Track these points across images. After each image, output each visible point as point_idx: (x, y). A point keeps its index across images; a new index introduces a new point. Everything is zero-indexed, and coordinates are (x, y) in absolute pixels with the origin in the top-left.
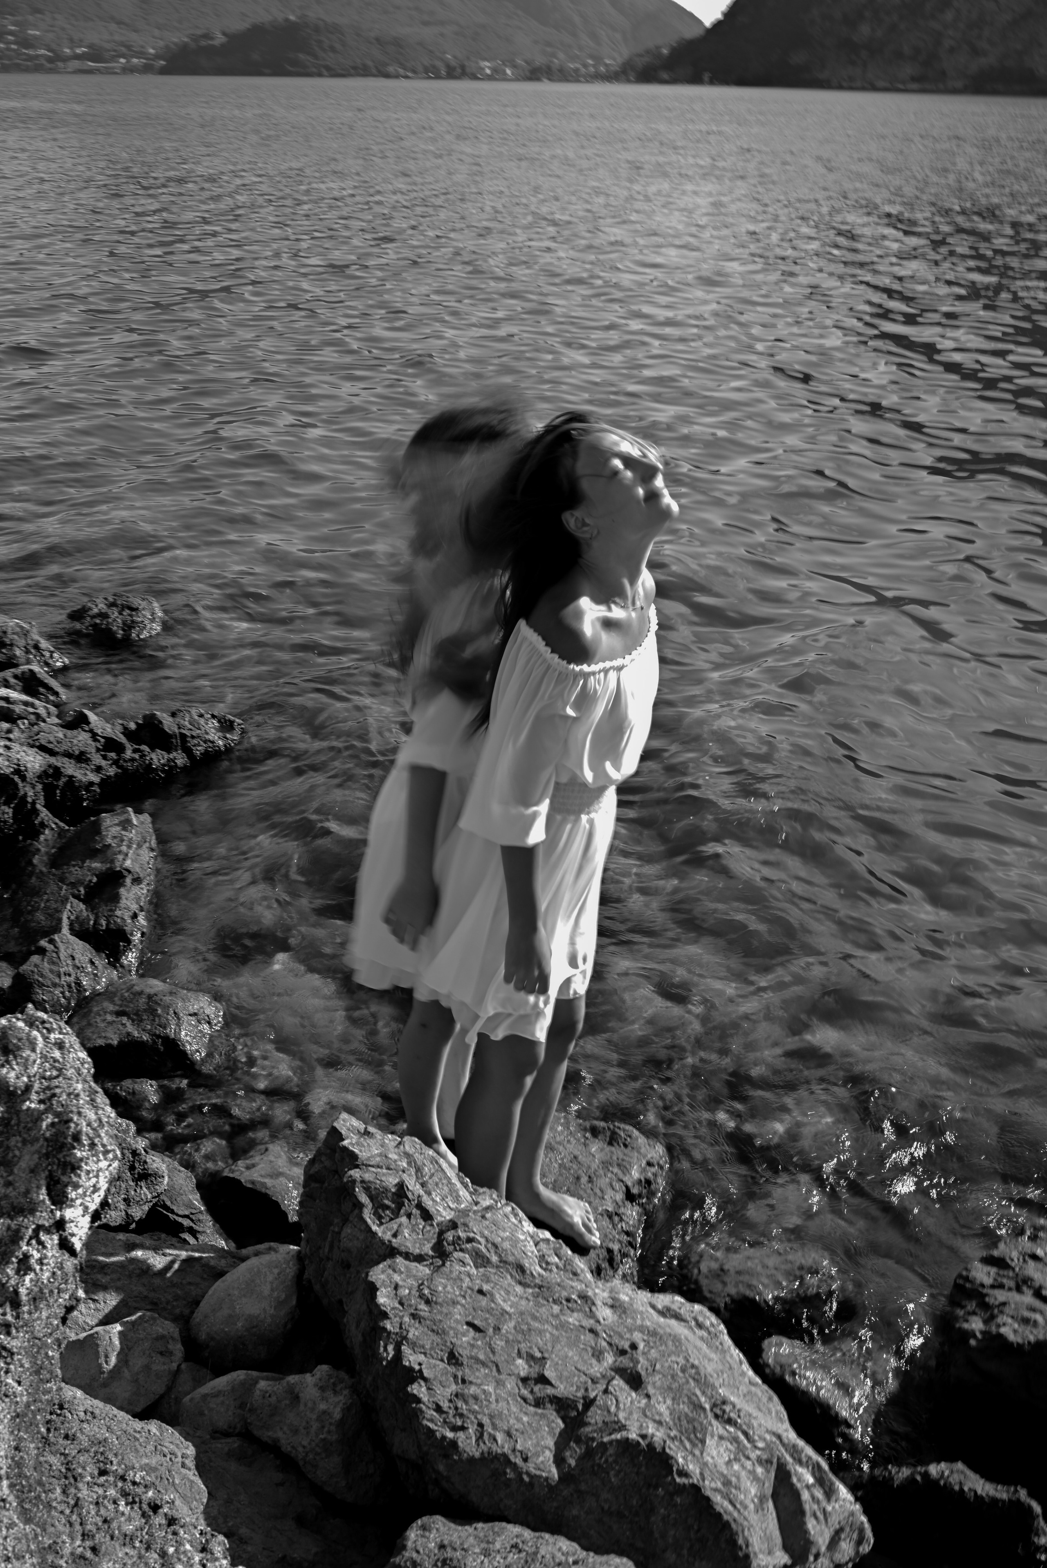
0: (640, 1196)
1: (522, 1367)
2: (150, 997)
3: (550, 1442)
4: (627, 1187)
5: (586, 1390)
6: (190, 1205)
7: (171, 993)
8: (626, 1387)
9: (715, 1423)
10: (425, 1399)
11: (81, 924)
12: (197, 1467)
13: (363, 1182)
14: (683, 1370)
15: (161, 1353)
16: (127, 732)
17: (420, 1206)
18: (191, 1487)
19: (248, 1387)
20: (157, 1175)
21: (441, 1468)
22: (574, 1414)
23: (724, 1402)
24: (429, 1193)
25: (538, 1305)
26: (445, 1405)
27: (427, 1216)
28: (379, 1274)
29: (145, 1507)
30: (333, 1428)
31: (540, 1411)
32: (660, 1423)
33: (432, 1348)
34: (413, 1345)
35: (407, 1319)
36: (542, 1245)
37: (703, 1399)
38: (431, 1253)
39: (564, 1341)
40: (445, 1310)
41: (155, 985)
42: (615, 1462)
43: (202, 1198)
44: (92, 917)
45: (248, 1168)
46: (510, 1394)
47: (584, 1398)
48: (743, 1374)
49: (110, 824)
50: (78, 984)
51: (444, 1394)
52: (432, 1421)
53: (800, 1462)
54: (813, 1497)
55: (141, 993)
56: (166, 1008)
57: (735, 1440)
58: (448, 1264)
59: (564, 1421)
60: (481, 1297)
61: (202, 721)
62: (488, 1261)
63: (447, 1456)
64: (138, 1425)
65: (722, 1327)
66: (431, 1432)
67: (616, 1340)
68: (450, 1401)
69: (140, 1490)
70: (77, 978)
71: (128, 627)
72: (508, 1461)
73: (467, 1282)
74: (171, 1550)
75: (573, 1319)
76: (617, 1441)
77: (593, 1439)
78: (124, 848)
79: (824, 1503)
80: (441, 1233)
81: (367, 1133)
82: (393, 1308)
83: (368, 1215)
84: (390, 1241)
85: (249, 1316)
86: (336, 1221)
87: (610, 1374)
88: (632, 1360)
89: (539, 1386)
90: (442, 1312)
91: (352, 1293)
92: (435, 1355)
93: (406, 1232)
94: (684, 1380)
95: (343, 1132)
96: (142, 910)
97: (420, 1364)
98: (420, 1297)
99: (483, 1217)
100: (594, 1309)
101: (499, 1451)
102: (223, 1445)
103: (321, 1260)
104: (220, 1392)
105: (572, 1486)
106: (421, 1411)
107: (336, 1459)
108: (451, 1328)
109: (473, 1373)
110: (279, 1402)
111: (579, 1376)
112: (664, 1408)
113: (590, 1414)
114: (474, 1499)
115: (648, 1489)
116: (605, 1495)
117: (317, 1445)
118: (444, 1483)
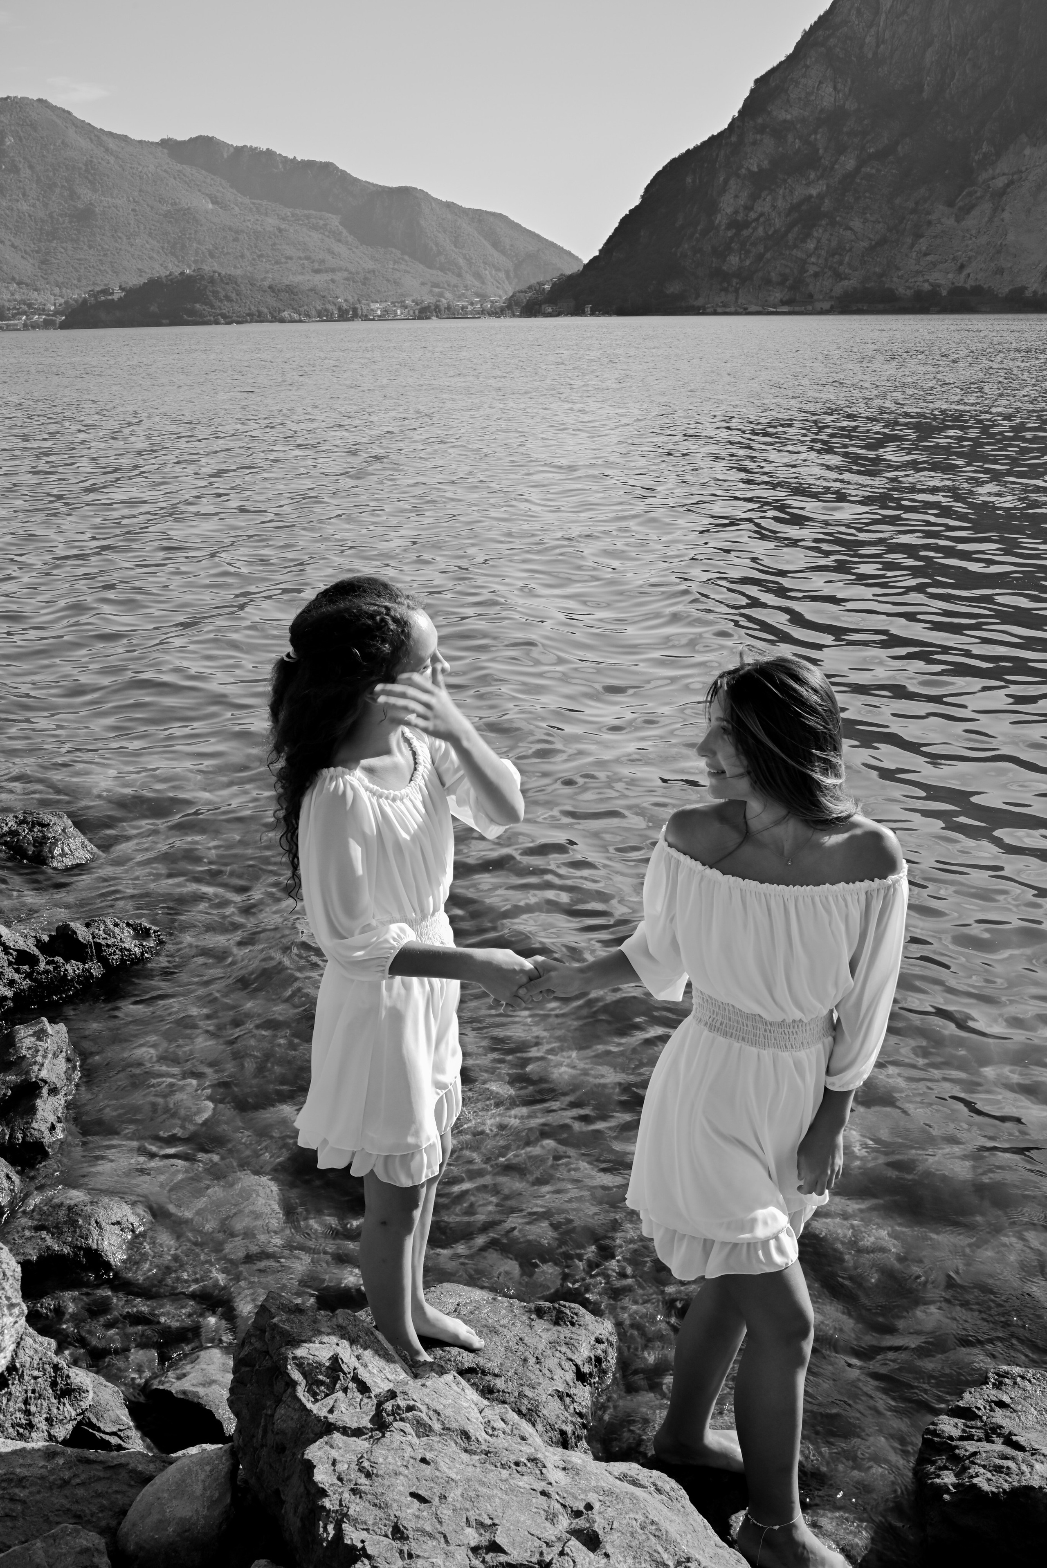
0: (591, 1374)
1: (472, 1537)
2: (70, 1208)
4: (576, 1365)
5: (541, 1554)
6: (118, 1421)
7: (92, 1203)
8: (584, 1549)
13: (295, 1358)
14: (643, 1528)
16: (39, 944)
17: (356, 1379)
20: (80, 1390)
23: (688, 1560)
24: (366, 1366)
25: (485, 1471)
27: (364, 1388)
28: (315, 1452)
33: (374, 1524)
34: (355, 1522)
35: (346, 1495)
36: (488, 1412)
37: (665, 1556)
38: (369, 1426)
39: (515, 1505)
40: (386, 1482)
41: (76, 1196)
43: (130, 1413)
44: (7, 1132)
45: (179, 1378)
47: (540, 1563)
48: (708, 1538)
49: (25, 1036)
55: (61, 1205)
56: (88, 1218)
58: (388, 1434)
60: (424, 1466)
61: (117, 930)
62: (431, 1429)
65: (683, 1492)
67: (569, 1502)
71: (40, 842)
73: (409, 1452)
75: (524, 1482)
78: (39, 1059)
80: (379, 1405)
81: (297, 1310)
82: (332, 1485)
83: (301, 1392)
84: (326, 1418)
85: (181, 1519)
86: (268, 1403)
87: (565, 1536)
88: (588, 1520)
89: (491, 1554)
90: (383, 1485)
91: (289, 1478)
92: (378, 1531)
93: (342, 1406)
94: (644, 1537)
95: (273, 1310)
96: (60, 1122)
97: (363, 1542)
98: (360, 1470)
99: (423, 1385)
100: (544, 1471)
103: (255, 1450)
108: (394, 1500)
109: (420, 1546)
111: (533, 1541)
112: (624, 1566)
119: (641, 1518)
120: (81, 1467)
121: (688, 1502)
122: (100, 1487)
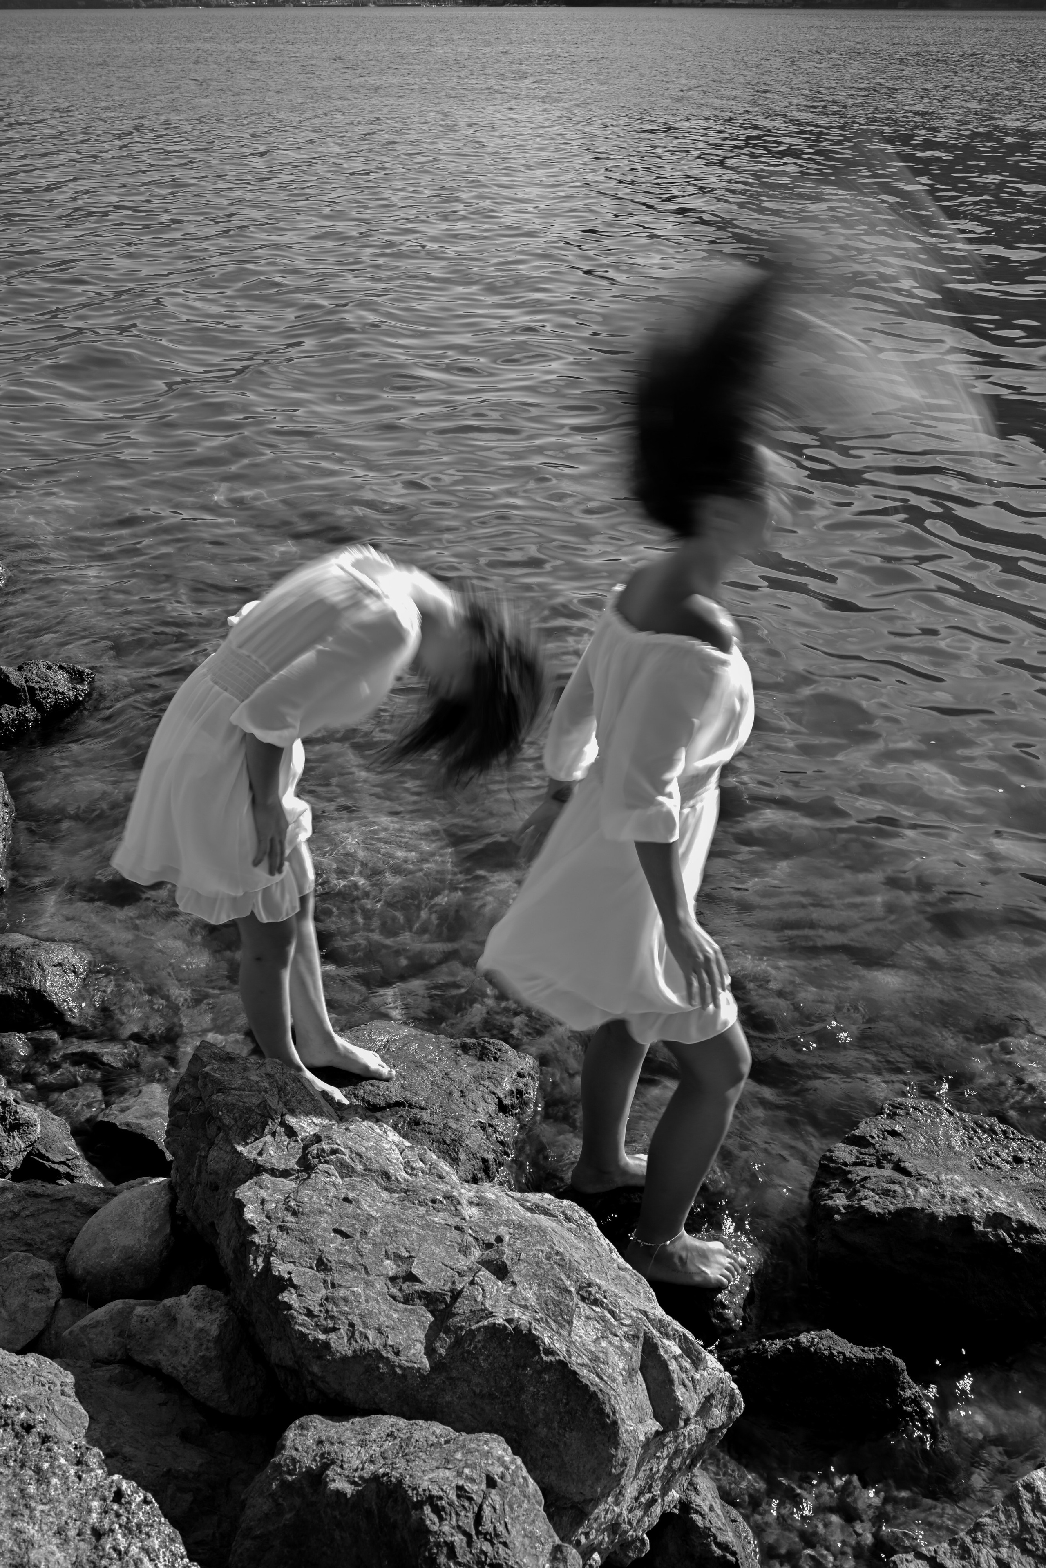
0: (513, 1106)
1: (390, 1267)
2: (12, 951)
3: (421, 1335)
4: (499, 1098)
5: (454, 1283)
6: (65, 1151)
7: (34, 945)
8: (493, 1277)
9: (581, 1304)
10: (296, 1305)
12: (77, 1394)
13: (226, 1105)
14: (548, 1258)
15: (38, 1291)
17: (284, 1124)
18: (72, 1413)
19: (126, 1314)
20: (29, 1124)
21: (316, 1369)
22: (442, 1306)
23: (590, 1285)
24: (293, 1111)
25: (404, 1208)
26: (316, 1309)
27: (291, 1133)
28: (245, 1192)
29: (18, 1428)
30: (211, 1345)
31: (409, 1307)
32: (525, 1307)
33: (300, 1257)
34: (282, 1256)
35: (274, 1232)
36: (408, 1153)
37: (568, 1283)
38: (296, 1167)
39: (430, 1239)
40: (312, 1220)
41: (18, 939)
42: (483, 1347)
43: (77, 1144)
45: (122, 1111)
46: (379, 1293)
47: (451, 1291)
48: (612, 1260)
51: (313, 1300)
52: (303, 1325)
53: (667, 1336)
54: (681, 1367)
55: (3, 948)
56: (30, 960)
57: (603, 1319)
58: (313, 1176)
59: (433, 1315)
60: (347, 1204)
61: (50, 673)
62: (354, 1170)
63: (320, 1358)
64: (15, 1358)
65: (591, 1219)
66: (304, 1336)
67: (481, 1235)
68: (321, 1305)
69: (11, 1413)
72: (381, 1357)
73: (332, 1191)
74: (46, 1466)
75: (438, 1219)
76: (484, 1327)
77: (462, 1328)
79: (692, 1372)
80: (305, 1148)
81: (228, 1058)
82: (260, 1223)
83: (232, 1137)
84: (255, 1160)
85: (124, 1247)
86: (202, 1146)
87: (476, 1266)
88: (497, 1252)
89: (407, 1283)
90: (309, 1222)
91: (222, 1213)
92: (304, 1264)
93: (271, 1150)
94: (549, 1266)
95: (205, 1059)
97: (289, 1273)
98: (287, 1209)
99: (347, 1129)
100: (459, 1207)
101: (371, 1348)
102: (104, 1373)
103: (192, 1186)
104: (98, 1322)
105: (444, 1374)
106: (293, 1317)
107: (217, 1375)
108: (318, 1236)
109: (343, 1277)
110: (156, 1325)
111: (446, 1271)
112: (529, 1294)
113: (457, 1305)
114: (350, 1396)
115: (517, 1370)
116: (476, 1380)
117: (197, 1363)
118: (320, 1384)
119: (546, 1249)
120: (30, 1201)
121: (596, 1229)
122: (48, 1218)
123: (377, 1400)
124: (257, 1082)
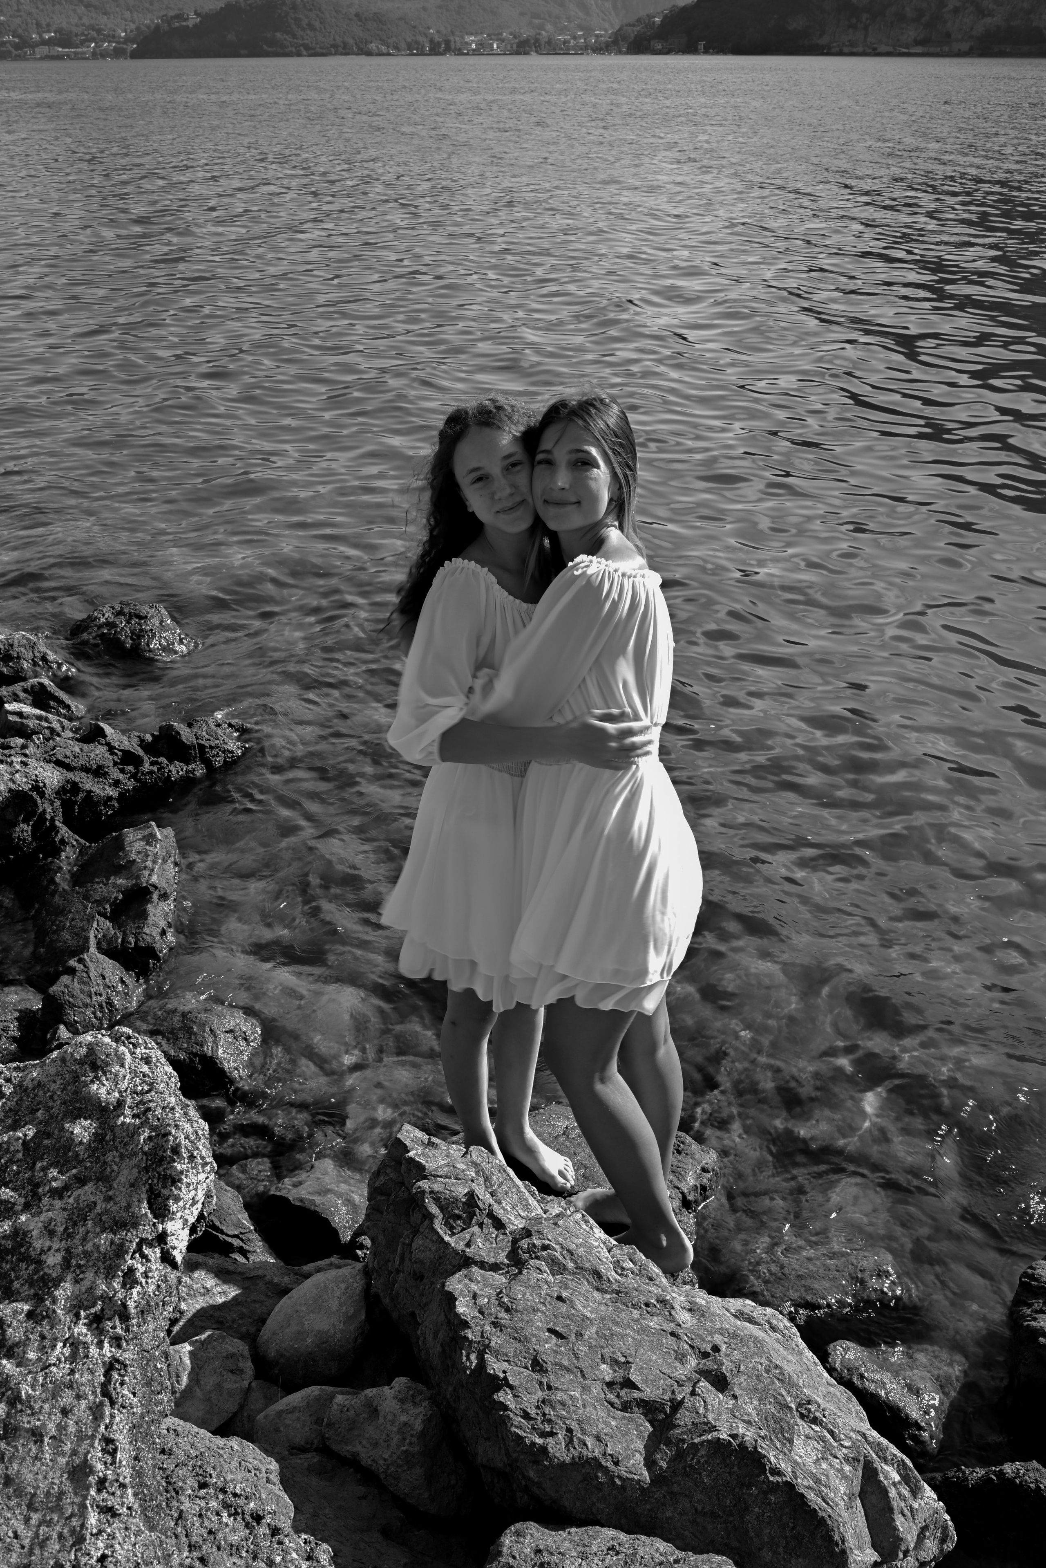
0: (696, 1202)
1: (606, 1371)
2: (184, 1015)
3: (640, 1446)
4: (682, 1193)
5: (673, 1392)
6: (239, 1225)
7: (206, 1010)
8: (713, 1389)
9: (800, 1422)
10: (512, 1406)
11: (109, 943)
12: (282, 1482)
13: (432, 1192)
14: (767, 1372)
15: (232, 1372)
16: (143, 744)
17: (491, 1215)
18: (278, 1502)
19: (324, 1402)
21: (532, 1474)
22: (662, 1417)
23: (809, 1402)
24: (499, 1203)
25: (617, 1310)
26: (533, 1412)
27: (499, 1225)
28: (455, 1284)
29: (248, 1518)
30: (415, 1440)
31: (627, 1415)
32: (749, 1423)
33: (515, 1356)
34: (497, 1354)
35: (488, 1328)
36: (616, 1252)
37: (789, 1399)
38: (506, 1261)
39: (646, 1345)
40: (526, 1318)
41: (190, 1003)
42: (707, 1462)
43: (251, 1217)
44: (120, 935)
45: (295, 1186)
46: (596, 1399)
47: (671, 1401)
48: (821, 1375)
49: (134, 840)
50: (110, 1004)
51: (530, 1402)
52: (519, 1427)
53: (886, 1461)
54: (900, 1495)
55: (175, 1011)
56: (202, 1025)
57: (822, 1439)
58: (525, 1271)
59: (652, 1425)
60: (561, 1304)
61: (219, 731)
62: (565, 1268)
63: (536, 1462)
64: (220, 1441)
65: (794, 1329)
66: (520, 1439)
67: (697, 1343)
68: (537, 1407)
69: (241, 1501)
70: (108, 998)
71: (138, 635)
72: (599, 1465)
75: (653, 1323)
76: (708, 1441)
77: (683, 1441)
78: (149, 864)
79: (911, 1501)
80: (515, 1242)
81: (430, 1144)
82: (473, 1317)
83: (439, 1225)
84: (463, 1251)
85: (319, 1331)
86: (406, 1233)
87: (695, 1376)
88: (715, 1361)
89: (625, 1390)
90: (522, 1320)
91: (426, 1304)
92: (519, 1363)
93: (479, 1242)
94: (769, 1380)
95: (407, 1143)
96: (170, 927)
97: (504, 1372)
98: (500, 1305)
99: (554, 1224)
100: (673, 1312)
101: (590, 1455)
102: (302, 1461)
103: (390, 1273)
104: (295, 1408)
105: (665, 1488)
106: (510, 1419)
107: (418, 1471)
108: (533, 1335)
109: (558, 1379)
110: (357, 1415)
111: (664, 1380)
112: (750, 1408)
113: (678, 1416)
114: (567, 1504)
115: (741, 1488)
116: (698, 1496)
117: (399, 1458)
118: (535, 1490)
119: (765, 1361)
121: (800, 1340)
123: (594, 1511)
124: (463, 1171)
